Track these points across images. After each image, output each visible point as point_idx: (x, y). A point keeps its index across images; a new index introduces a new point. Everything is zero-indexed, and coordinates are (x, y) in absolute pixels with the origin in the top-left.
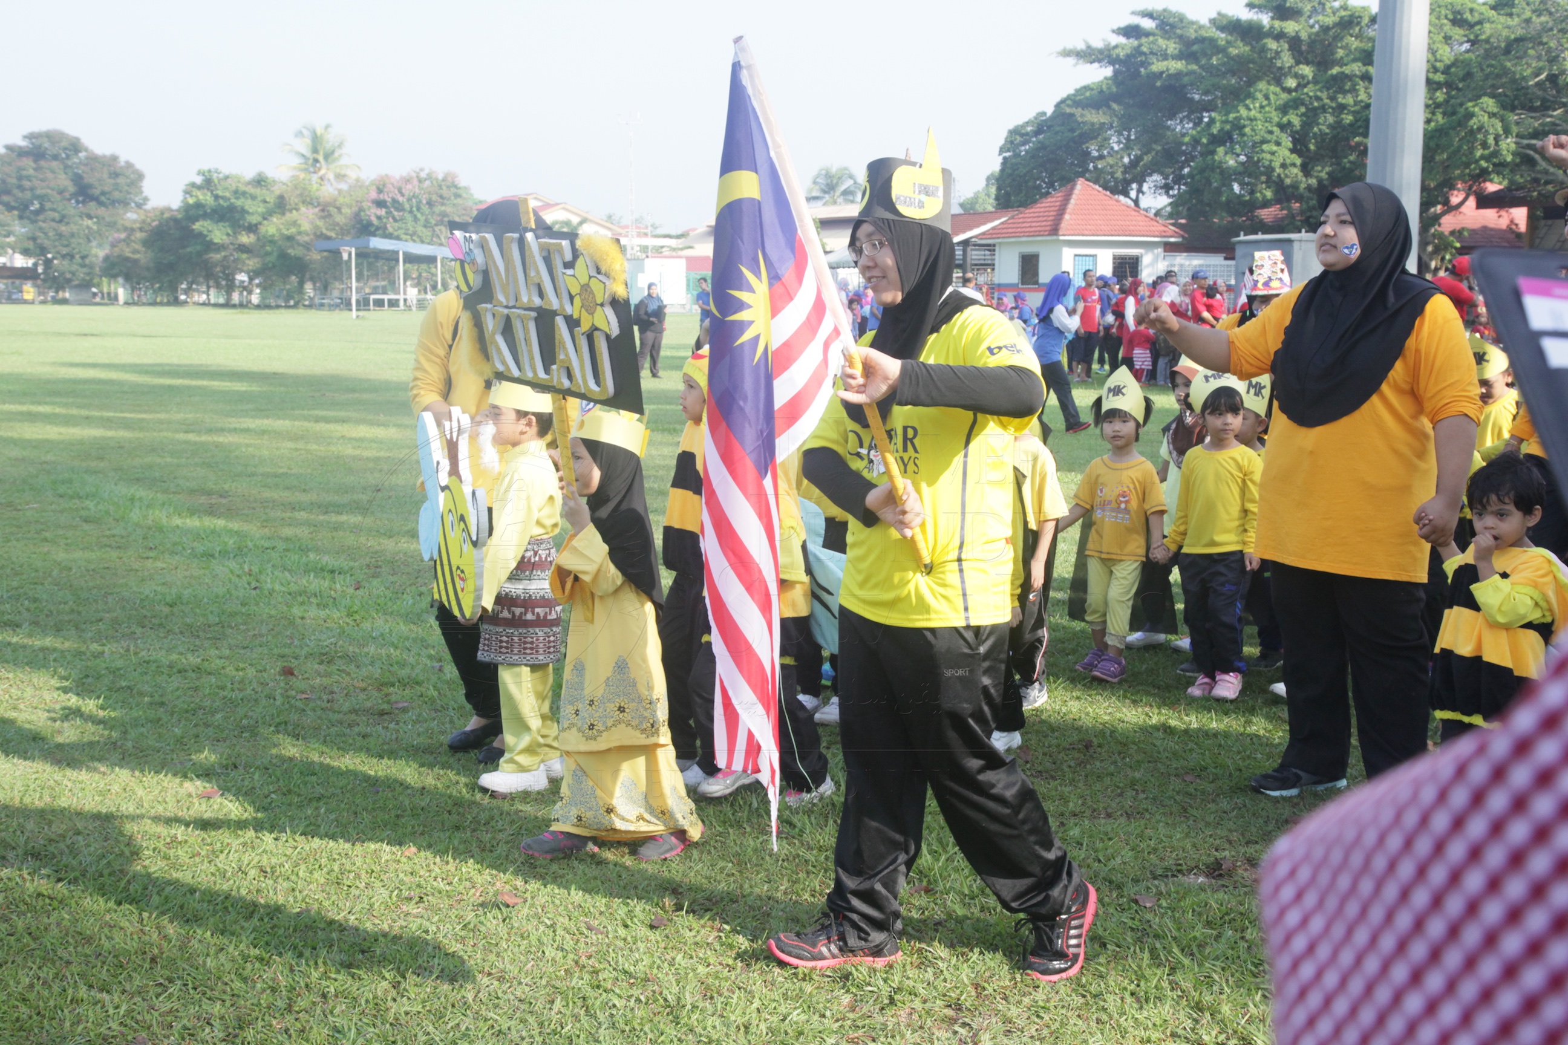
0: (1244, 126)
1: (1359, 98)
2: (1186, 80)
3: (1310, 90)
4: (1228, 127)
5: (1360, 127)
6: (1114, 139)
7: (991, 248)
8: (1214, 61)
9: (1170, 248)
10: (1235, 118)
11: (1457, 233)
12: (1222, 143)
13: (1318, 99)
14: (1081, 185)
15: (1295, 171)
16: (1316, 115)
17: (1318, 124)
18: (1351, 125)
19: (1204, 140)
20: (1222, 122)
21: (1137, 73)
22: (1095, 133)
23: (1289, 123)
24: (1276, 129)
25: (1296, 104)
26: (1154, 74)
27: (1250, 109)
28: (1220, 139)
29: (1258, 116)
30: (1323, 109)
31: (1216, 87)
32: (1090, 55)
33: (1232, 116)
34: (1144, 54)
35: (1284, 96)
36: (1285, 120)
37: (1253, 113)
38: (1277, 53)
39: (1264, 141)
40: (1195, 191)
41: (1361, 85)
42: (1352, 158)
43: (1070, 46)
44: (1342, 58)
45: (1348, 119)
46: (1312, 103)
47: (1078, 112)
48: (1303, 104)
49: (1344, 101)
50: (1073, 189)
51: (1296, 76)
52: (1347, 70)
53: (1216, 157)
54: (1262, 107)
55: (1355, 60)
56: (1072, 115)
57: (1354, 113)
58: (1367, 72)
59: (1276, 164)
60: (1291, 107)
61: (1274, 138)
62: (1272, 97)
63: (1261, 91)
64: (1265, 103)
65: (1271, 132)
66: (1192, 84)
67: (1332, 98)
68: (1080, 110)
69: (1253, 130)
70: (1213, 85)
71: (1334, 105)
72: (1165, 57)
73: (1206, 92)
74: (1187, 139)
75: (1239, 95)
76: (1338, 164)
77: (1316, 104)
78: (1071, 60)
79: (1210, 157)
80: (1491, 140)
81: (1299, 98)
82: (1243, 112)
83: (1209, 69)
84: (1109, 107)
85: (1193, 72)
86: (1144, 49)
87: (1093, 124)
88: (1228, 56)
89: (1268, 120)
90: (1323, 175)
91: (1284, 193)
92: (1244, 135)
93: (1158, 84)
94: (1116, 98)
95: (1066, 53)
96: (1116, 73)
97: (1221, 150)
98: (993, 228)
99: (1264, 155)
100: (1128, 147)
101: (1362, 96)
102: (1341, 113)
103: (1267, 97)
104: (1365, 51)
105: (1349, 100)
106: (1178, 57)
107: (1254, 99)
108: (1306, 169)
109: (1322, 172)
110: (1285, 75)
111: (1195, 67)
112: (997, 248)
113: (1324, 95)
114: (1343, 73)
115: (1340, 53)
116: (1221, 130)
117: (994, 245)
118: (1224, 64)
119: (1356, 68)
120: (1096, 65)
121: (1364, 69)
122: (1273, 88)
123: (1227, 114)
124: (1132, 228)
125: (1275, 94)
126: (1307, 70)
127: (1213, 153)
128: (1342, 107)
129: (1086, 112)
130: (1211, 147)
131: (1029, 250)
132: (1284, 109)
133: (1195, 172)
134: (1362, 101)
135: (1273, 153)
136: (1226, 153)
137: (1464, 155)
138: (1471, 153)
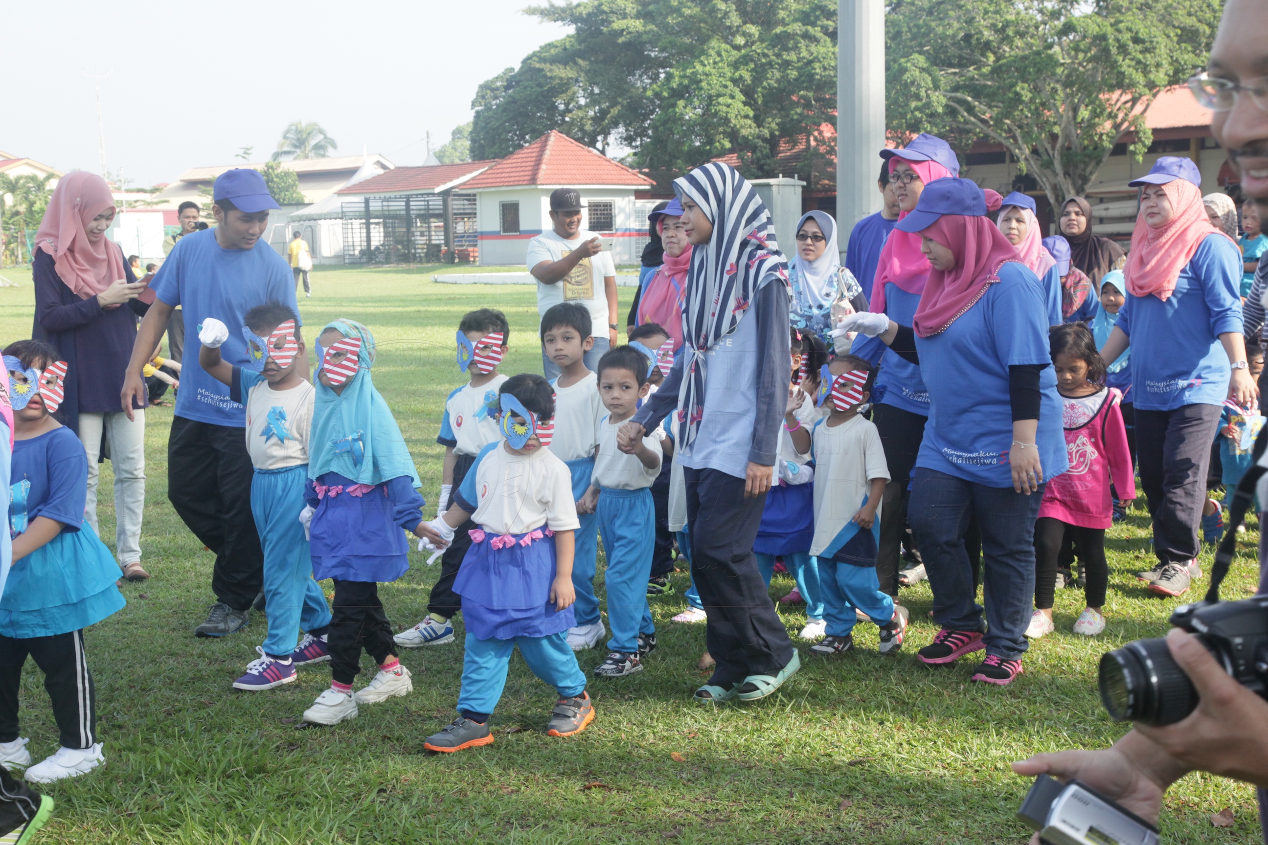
0: (701, 81)
1: (802, 55)
2: (645, 38)
3: (758, 48)
4: (686, 82)
5: (804, 82)
6: (581, 93)
7: (471, 198)
8: (670, 20)
9: (640, 194)
10: (693, 73)
12: (681, 97)
13: (765, 55)
14: (554, 136)
15: (749, 122)
16: (765, 71)
17: (767, 79)
18: (796, 80)
19: (665, 94)
20: (681, 77)
21: (601, 32)
22: (563, 87)
23: (741, 77)
24: (729, 83)
25: (745, 60)
26: (615, 31)
27: (704, 65)
28: (679, 93)
29: (713, 71)
30: (770, 64)
31: (673, 45)
32: (553, 14)
33: (689, 71)
34: (604, 12)
35: (734, 52)
36: (737, 75)
37: (708, 68)
38: (726, 13)
39: (719, 95)
40: (659, 142)
41: (802, 44)
42: (799, 110)
43: (534, 5)
44: (783, 19)
45: (793, 74)
46: (760, 60)
47: (547, 67)
48: (752, 60)
49: (788, 58)
50: (546, 141)
51: (744, 34)
52: (789, 29)
53: (677, 110)
54: (715, 63)
55: (795, 20)
56: (541, 70)
57: (799, 69)
58: (807, 31)
59: (732, 116)
60: (741, 63)
61: (729, 92)
62: (723, 53)
63: (713, 48)
64: (718, 59)
65: (726, 87)
66: (650, 42)
67: (778, 55)
68: (548, 65)
69: (709, 84)
70: (670, 43)
71: (780, 61)
72: (624, 16)
73: (663, 50)
74: (649, 93)
75: (694, 52)
76: (787, 116)
77: (763, 61)
78: (536, 18)
79: (671, 110)
80: (923, 93)
81: (748, 55)
82: (699, 68)
83: (665, 27)
84: (575, 63)
85: (652, 31)
86: (605, 9)
87: (561, 79)
88: (681, 15)
89: (722, 75)
90: (773, 125)
91: (740, 144)
92: (701, 89)
93: (621, 40)
94: (582, 54)
95: (531, 11)
96: (578, 30)
97: (681, 103)
98: (473, 179)
99: (720, 107)
100: (594, 100)
101: (804, 53)
102: (786, 69)
103: (719, 54)
104: (803, 12)
105: (792, 56)
106: (638, 16)
107: (708, 56)
108: (758, 120)
109: (773, 124)
110: (733, 35)
111: (652, 27)
112: (478, 198)
113: (770, 53)
114: (786, 32)
115: (782, 14)
116: (680, 84)
117: (475, 195)
118: (678, 24)
119: (797, 28)
120: (560, 23)
121: (804, 28)
122: (724, 46)
123: (684, 70)
124: (604, 177)
125: (727, 51)
126: (753, 30)
127: (674, 105)
128: (787, 64)
129: (554, 67)
130: (672, 101)
131: (509, 198)
132: (735, 65)
133: (658, 124)
134: (804, 58)
135: (728, 106)
136: (685, 107)
137: (900, 106)
138: (907, 105)
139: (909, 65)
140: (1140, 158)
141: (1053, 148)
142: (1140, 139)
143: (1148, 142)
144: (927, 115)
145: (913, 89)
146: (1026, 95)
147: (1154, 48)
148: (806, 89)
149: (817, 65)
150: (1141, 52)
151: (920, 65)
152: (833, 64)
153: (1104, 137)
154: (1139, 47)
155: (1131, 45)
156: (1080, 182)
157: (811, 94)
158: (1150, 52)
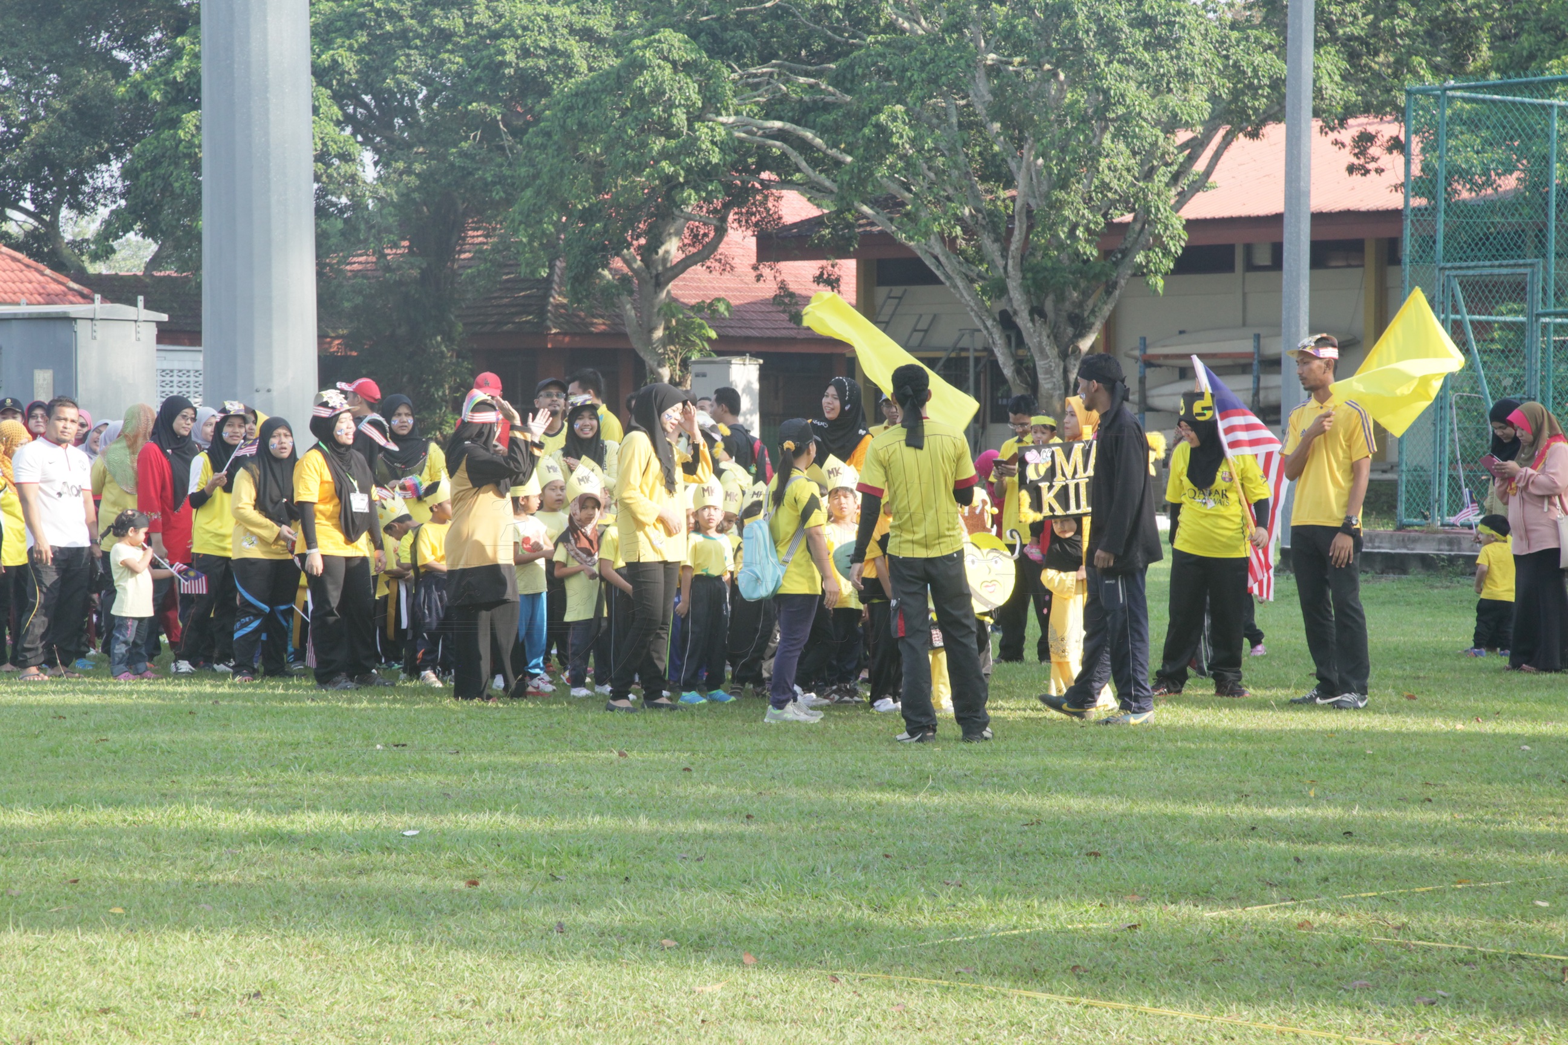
1: (475, 19)
11: (707, 309)
17: (395, 71)
19: (157, 96)
30: (404, 37)
46: (381, 26)
48: (362, 26)
49: (445, 24)
53: (181, 133)
60: (337, 30)
67: (423, 18)
71: (425, 31)
76: (442, 158)
77: (389, 28)
79: (167, 133)
80: (680, 118)
81: (354, 14)
102: (440, 49)
130: (173, 112)
133: (140, 164)
134: (481, 26)
137: (628, 146)
138: (644, 145)
139: (649, 53)
140: (1160, 282)
141: (1004, 253)
142: (1158, 237)
143: (1176, 248)
144: (689, 170)
145: (657, 110)
146: (902, 134)
147: (1178, 40)
148: (481, 97)
149: (508, 44)
150: (1147, 46)
151: (675, 55)
152: (545, 42)
153: (1080, 232)
154: (1140, 35)
155: (1126, 29)
156: (1070, 331)
157: (495, 112)
158: (1168, 48)
